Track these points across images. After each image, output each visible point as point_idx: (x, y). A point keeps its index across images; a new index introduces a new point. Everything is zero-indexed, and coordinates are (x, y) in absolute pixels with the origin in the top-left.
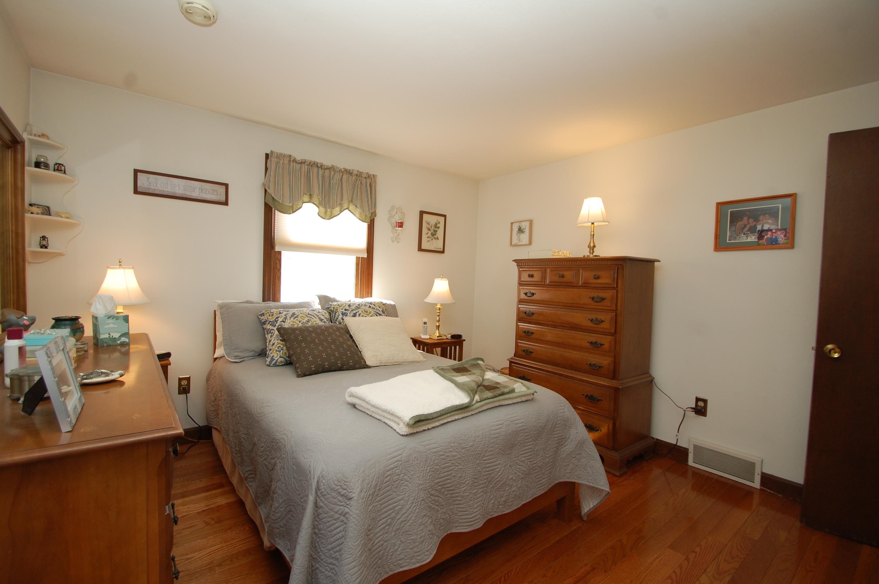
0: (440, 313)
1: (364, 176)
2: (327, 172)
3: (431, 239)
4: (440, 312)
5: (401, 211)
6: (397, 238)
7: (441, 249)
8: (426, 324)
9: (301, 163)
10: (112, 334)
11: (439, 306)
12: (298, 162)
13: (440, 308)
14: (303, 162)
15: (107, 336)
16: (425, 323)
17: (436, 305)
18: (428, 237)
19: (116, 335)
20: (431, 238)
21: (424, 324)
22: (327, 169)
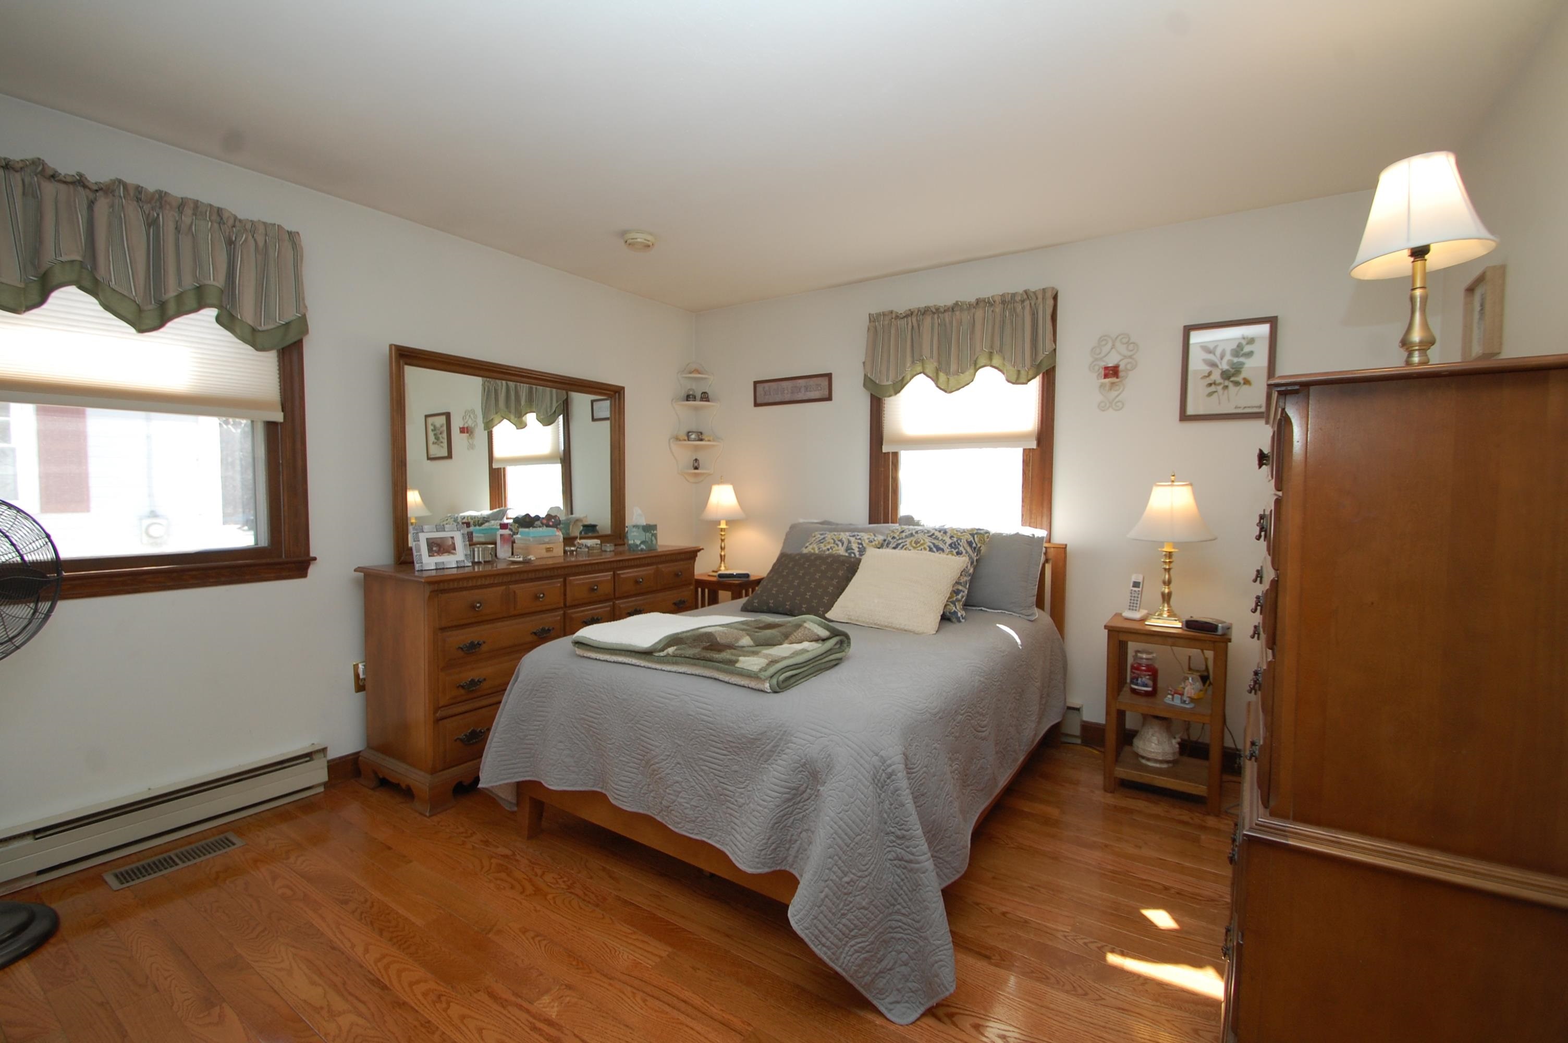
0: (1172, 565)
1: (1018, 298)
2: (947, 316)
3: (1220, 388)
4: (1170, 562)
5: (1125, 340)
6: (1117, 400)
7: (1260, 407)
8: (1139, 587)
9: (907, 316)
10: (635, 541)
11: (1167, 549)
12: (902, 316)
13: (1170, 553)
14: (910, 314)
15: (632, 542)
16: (1136, 584)
17: (1162, 544)
18: (1210, 385)
19: (638, 542)
20: (1220, 384)
21: (1134, 586)
22: (945, 311)
